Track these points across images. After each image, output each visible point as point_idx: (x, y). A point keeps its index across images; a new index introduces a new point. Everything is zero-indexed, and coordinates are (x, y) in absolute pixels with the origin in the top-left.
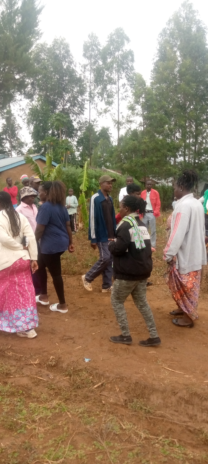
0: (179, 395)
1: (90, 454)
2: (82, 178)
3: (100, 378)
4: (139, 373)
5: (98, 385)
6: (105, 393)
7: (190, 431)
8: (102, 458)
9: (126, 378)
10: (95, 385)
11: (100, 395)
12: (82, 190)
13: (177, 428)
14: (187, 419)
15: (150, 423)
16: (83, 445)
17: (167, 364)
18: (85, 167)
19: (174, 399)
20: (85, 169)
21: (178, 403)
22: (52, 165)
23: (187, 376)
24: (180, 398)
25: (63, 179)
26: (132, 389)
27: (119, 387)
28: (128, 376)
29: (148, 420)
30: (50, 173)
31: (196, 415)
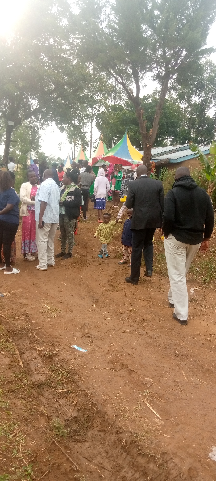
4: (108, 395)
5: (65, 390)
6: (62, 402)
9: (92, 394)
11: (57, 400)
17: (152, 399)
27: (78, 401)
28: (96, 393)
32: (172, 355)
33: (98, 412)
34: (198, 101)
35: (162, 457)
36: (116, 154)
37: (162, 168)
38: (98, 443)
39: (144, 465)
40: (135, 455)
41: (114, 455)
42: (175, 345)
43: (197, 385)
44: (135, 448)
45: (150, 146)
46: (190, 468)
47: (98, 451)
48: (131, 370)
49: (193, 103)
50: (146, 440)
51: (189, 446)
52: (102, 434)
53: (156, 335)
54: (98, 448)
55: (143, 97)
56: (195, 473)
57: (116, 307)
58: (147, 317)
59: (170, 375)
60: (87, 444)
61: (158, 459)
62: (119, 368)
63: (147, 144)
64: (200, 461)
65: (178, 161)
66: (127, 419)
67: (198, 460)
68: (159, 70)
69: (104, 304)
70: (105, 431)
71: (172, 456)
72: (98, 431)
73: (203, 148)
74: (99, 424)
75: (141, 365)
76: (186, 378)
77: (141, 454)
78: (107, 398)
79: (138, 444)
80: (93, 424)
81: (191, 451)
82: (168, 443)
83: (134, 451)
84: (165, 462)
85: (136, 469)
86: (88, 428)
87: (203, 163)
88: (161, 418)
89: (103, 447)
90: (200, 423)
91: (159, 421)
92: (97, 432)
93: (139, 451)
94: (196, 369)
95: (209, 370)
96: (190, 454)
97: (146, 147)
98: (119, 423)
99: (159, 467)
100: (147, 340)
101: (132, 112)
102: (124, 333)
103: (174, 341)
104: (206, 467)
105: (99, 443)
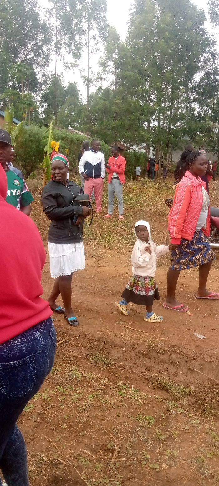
0: (138, 349)
1: (53, 396)
2: (47, 139)
3: (63, 336)
5: (62, 341)
6: (68, 349)
7: (146, 379)
8: (64, 399)
9: (89, 335)
10: (59, 342)
11: (64, 350)
12: (47, 152)
13: (135, 377)
14: (144, 371)
15: (109, 372)
16: (47, 389)
17: (128, 323)
18: (51, 127)
19: (133, 353)
20: (51, 128)
21: (137, 357)
22: (14, 122)
23: (147, 334)
24: (139, 352)
25: (26, 139)
26: (95, 345)
27: (81, 343)
28: (91, 333)
29: (108, 370)
30: (11, 131)
31: (153, 367)
39: (167, 358)
46: (196, 347)
56: (200, 348)
71: (181, 345)
81: (187, 339)
82: (171, 341)
85: (162, 364)
96: (189, 341)
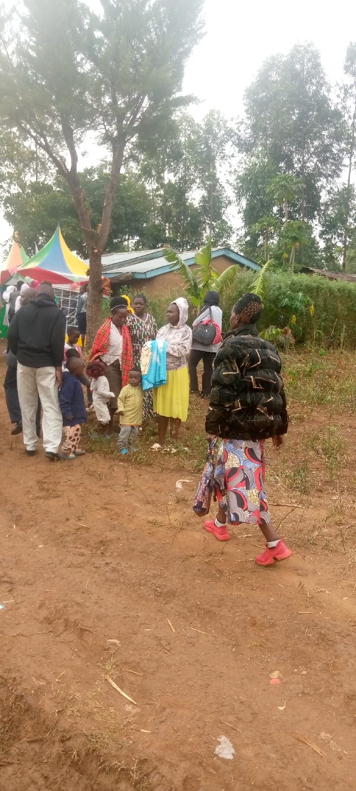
4: (44, 678)
9: (14, 680)
17: (121, 672)
25: (240, 292)
28: (22, 678)
30: (210, 281)
32: (149, 595)
33: (27, 710)
34: (173, 180)
35: (139, 769)
36: (43, 264)
37: (122, 288)
38: (30, 764)
39: (110, 787)
40: (96, 772)
41: (60, 780)
42: (154, 576)
43: (192, 639)
44: (95, 761)
45: (99, 251)
46: (187, 777)
47: (30, 778)
48: (82, 629)
49: (166, 182)
50: (112, 744)
51: (183, 743)
52: (36, 746)
53: (123, 564)
54: (30, 772)
55: (83, 171)
56: (194, 784)
57: (53, 526)
58: (106, 537)
59: (148, 628)
60: (10, 769)
61: (133, 773)
62: (62, 628)
63: (94, 249)
64: (200, 763)
65: (148, 277)
66: (78, 713)
67: (197, 762)
68: (107, 127)
69: (31, 523)
70: (41, 740)
71: (155, 764)
72: (28, 742)
73: (186, 256)
74: (30, 729)
75: (99, 618)
76: (174, 630)
77: (104, 769)
78: (42, 683)
79: (100, 754)
80: (20, 731)
81: (186, 749)
82: (149, 743)
83: (93, 766)
84: (145, 775)
86: (11, 741)
87: (186, 280)
88: (135, 703)
89: (39, 768)
90: (199, 700)
91: (133, 708)
92: (27, 744)
93: (100, 765)
94: (189, 612)
95: (209, 611)
96: (185, 755)
97: (93, 253)
98: (66, 723)
99: (135, 786)
100: (108, 575)
101: (67, 195)
102: (69, 569)
103: (152, 571)
104: (212, 770)
105: (32, 763)
